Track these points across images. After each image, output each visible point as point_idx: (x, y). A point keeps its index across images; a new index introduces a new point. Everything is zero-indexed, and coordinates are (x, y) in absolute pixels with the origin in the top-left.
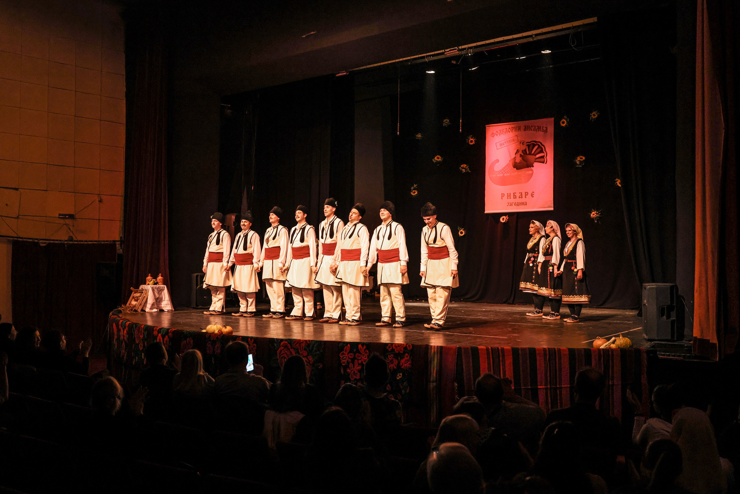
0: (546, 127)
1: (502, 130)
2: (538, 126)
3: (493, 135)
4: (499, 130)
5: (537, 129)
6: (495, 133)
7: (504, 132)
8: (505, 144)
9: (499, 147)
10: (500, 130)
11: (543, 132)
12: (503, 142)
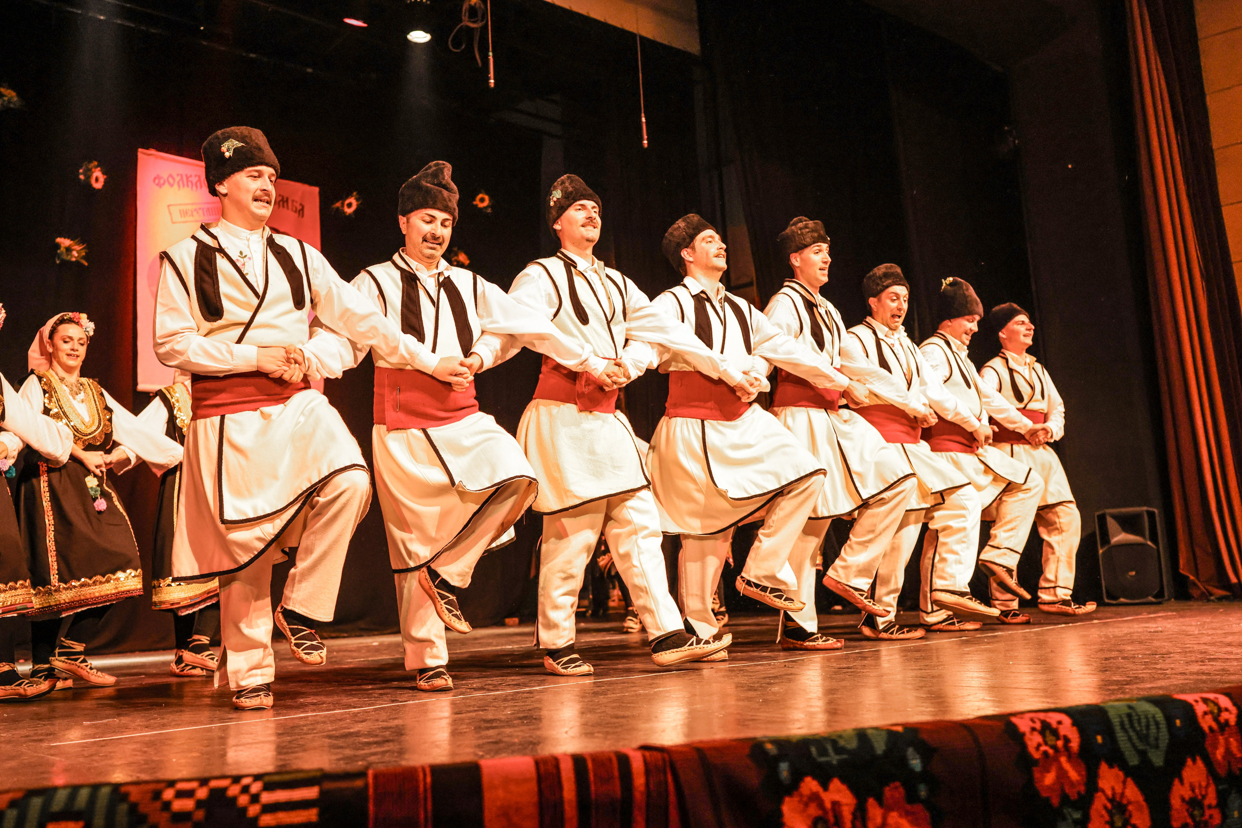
0: (301, 204)
1: (186, 175)
2: (283, 197)
3: (158, 181)
4: (178, 175)
5: (279, 202)
6: (166, 177)
7: (192, 182)
8: (195, 213)
9: (177, 217)
10: (182, 176)
11: (296, 212)
12: (190, 207)
